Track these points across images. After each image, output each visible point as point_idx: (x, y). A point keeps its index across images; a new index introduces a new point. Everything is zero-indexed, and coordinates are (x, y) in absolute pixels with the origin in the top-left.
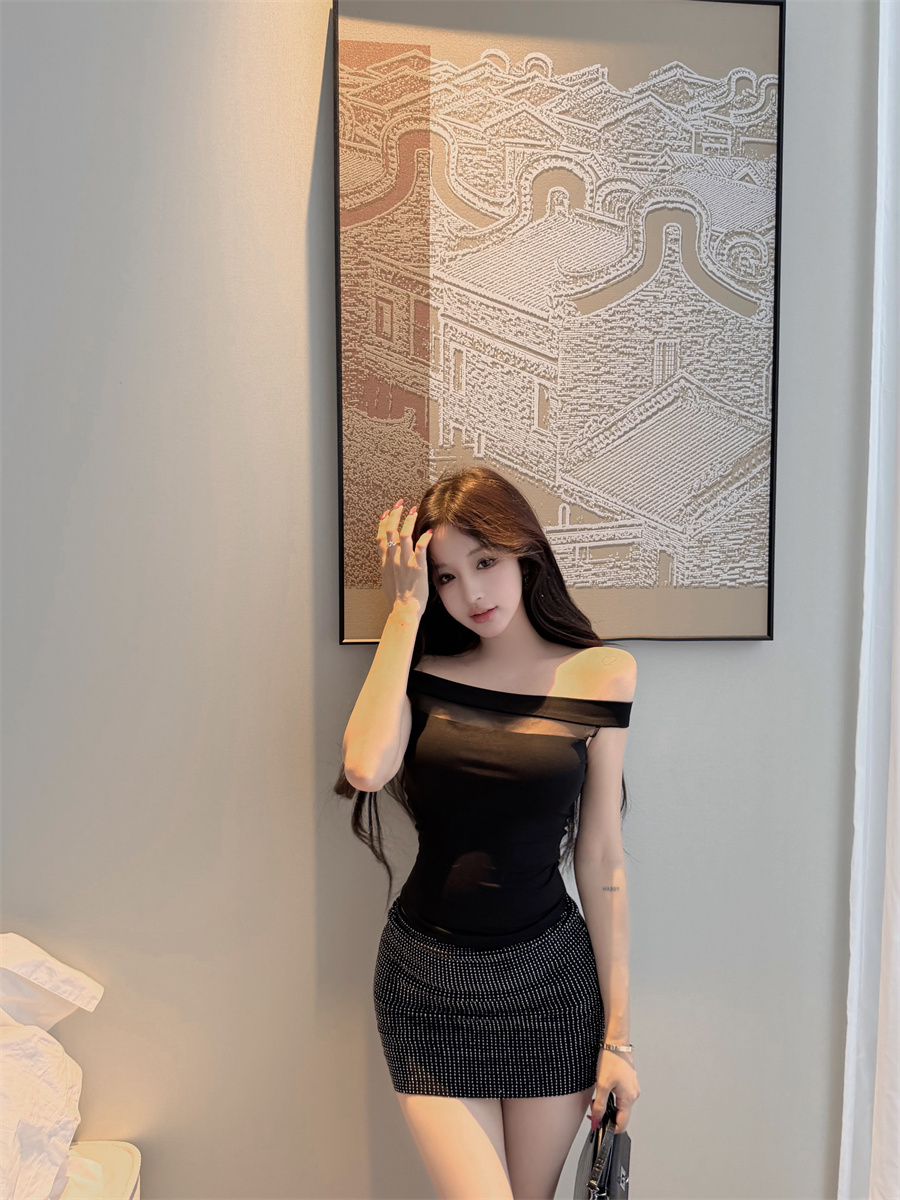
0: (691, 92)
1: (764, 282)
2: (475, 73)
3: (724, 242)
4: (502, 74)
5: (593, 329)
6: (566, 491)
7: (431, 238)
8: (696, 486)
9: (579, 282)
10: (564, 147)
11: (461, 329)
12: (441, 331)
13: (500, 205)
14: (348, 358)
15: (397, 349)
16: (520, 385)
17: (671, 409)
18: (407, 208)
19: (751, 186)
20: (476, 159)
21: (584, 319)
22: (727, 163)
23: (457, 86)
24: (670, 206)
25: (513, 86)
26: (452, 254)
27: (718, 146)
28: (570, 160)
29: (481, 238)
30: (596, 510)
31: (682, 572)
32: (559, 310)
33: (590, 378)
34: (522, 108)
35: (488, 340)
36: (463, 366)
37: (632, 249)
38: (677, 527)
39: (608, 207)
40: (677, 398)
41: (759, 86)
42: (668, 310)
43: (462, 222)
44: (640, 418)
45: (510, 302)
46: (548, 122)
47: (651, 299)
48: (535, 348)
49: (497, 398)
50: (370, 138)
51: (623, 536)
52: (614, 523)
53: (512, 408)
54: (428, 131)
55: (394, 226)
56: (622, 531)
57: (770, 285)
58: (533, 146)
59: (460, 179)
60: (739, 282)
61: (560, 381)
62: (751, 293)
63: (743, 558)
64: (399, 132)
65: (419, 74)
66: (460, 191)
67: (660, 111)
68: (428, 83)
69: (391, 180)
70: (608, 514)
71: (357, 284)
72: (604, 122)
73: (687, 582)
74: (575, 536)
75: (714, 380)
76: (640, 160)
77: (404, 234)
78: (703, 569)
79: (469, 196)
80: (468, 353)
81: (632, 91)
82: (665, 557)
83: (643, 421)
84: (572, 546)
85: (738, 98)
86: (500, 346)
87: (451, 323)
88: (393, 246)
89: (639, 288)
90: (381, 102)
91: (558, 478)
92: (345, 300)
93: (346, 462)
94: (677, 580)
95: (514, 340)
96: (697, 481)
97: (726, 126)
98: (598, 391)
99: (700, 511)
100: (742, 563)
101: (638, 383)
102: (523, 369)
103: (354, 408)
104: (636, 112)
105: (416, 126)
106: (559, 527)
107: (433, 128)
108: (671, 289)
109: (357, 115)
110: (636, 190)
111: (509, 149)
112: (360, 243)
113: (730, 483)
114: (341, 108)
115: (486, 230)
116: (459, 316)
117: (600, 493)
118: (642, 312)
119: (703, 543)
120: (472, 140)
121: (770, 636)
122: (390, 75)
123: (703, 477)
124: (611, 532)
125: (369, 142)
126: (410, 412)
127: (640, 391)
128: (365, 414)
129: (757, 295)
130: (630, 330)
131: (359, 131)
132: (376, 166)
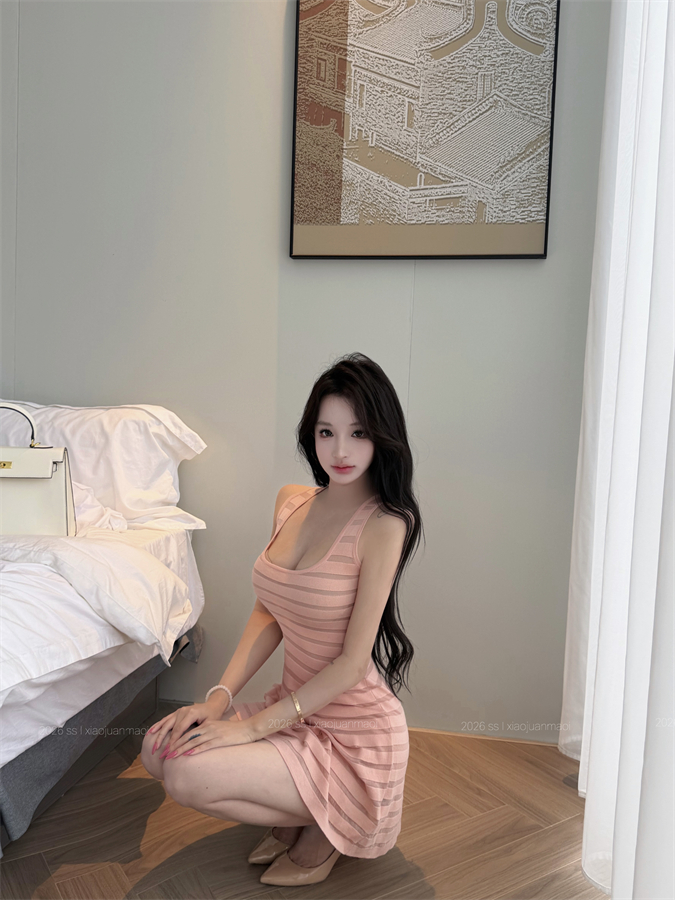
1: (548, 33)
3: (523, 10)
5: (442, 68)
6: (423, 165)
7: (349, 23)
8: (502, 161)
9: (434, 41)
11: (365, 73)
12: (353, 75)
13: (389, 0)
14: (300, 93)
15: (328, 86)
16: (397, 103)
17: (488, 113)
18: (336, 7)
21: (436, 63)
26: (361, 30)
29: (377, 21)
30: (440, 177)
31: (491, 215)
32: (421, 58)
33: (439, 97)
35: (379, 78)
36: (365, 93)
37: (466, 19)
38: (491, 187)
40: (491, 107)
42: (487, 54)
44: (468, 120)
45: (393, 56)
47: (477, 48)
48: (407, 81)
49: (383, 111)
51: (456, 192)
52: (451, 184)
53: (392, 117)
56: (455, 189)
60: (533, 34)
61: (421, 100)
62: (540, 40)
63: (530, 205)
70: (447, 179)
71: (307, 52)
73: (494, 220)
74: (426, 192)
75: (515, 95)
77: (334, 21)
78: (506, 212)
80: (367, 86)
82: (481, 205)
83: (470, 122)
84: (425, 199)
86: (386, 81)
87: (358, 69)
88: (327, 29)
89: (470, 43)
91: (418, 158)
92: (301, 61)
94: (488, 219)
95: (394, 77)
96: (503, 157)
98: (444, 104)
99: (504, 176)
100: (529, 208)
101: (468, 98)
102: (399, 93)
103: (303, 121)
106: (418, 187)
108: (490, 41)
112: (310, 29)
115: (380, 15)
116: (363, 66)
117: (443, 166)
118: (471, 57)
119: (505, 195)
121: (545, 255)
123: (507, 155)
124: (449, 190)
126: (333, 121)
127: (469, 103)
128: (308, 123)
129: (544, 41)
130: (464, 68)
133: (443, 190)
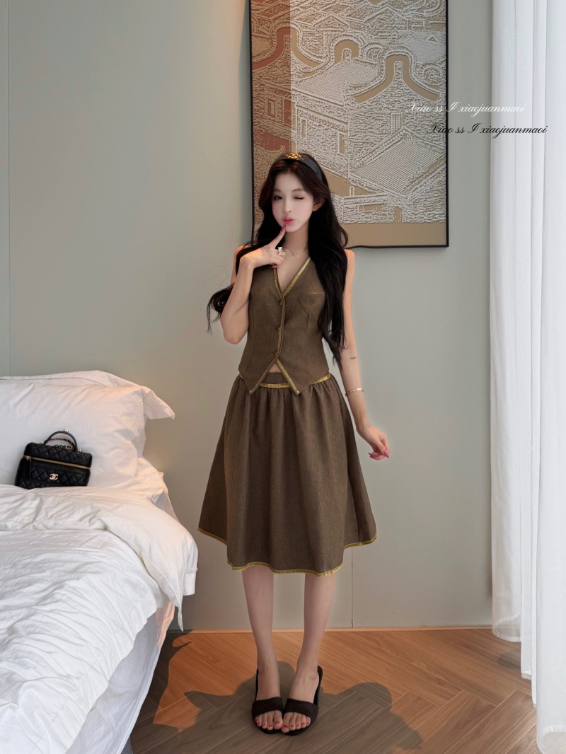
0: (405, 3)
1: (441, 85)
3: (422, 68)
5: (363, 109)
6: (353, 180)
7: (291, 73)
8: (411, 177)
9: (357, 89)
10: (349, 31)
11: (305, 111)
12: (296, 112)
13: (321, 57)
14: (256, 125)
15: (277, 120)
16: (331, 134)
17: (399, 143)
18: (280, 61)
19: (434, 42)
20: (310, 38)
21: (358, 105)
22: (423, 33)
23: (302, 7)
24: (397, 53)
25: (326, 6)
26: (301, 79)
27: (418, 26)
28: (352, 36)
29: (313, 72)
30: (367, 189)
31: (406, 216)
32: (348, 102)
33: (363, 131)
34: (330, 15)
35: (316, 116)
36: (306, 127)
37: (380, 74)
38: (404, 196)
39: (369, 55)
40: (402, 138)
42: (397, 100)
43: (305, 66)
44: (385, 148)
45: (326, 99)
46: (341, 20)
47: (389, 95)
48: (338, 118)
49: (321, 140)
50: (265, 32)
51: (379, 200)
52: (375, 195)
53: (328, 145)
54: (289, 27)
55: (276, 69)
56: (378, 198)
57: (444, 86)
58: (336, 31)
59: (303, 47)
60: (429, 86)
61: (349, 132)
62: (435, 90)
63: (434, 210)
64: (277, 29)
65: (286, 3)
66: (304, 52)
67: (392, 12)
68: (289, 7)
69: (274, 49)
70: (372, 191)
71: (260, 94)
72: (367, 18)
73: (409, 221)
74: (357, 200)
75: (419, 130)
76: (383, 34)
77: (280, 72)
78: (416, 215)
79: (308, 54)
80: (308, 121)
81: (379, 4)
82: (398, 210)
83: (386, 149)
84: (356, 205)
85: (427, 4)
86: (322, 118)
87: (300, 109)
88: (275, 77)
89: (383, 91)
90: (269, 16)
91: (349, 175)
92: (255, 101)
93: (255, 170)
94: (404, 220)
95: (328, 115)
96: (412, 175)
97: (422, 17)
98: (366, 136)
99: (414, 189)
100: (434, 212)
101: (384, 132)
102: (332, 127)
103: (258, 147)
104: (381, 13)
105: (284, 25)
106: (350, 197)
107: (292, 26)
108: (398, 90)
109: (259, 22)
110: (382, 47)
111: (324, 33)
112: (261, 77)
113: (427, 176)
114: (252, 20)
115: (315, 68)
116: (304, 106)
117: (368, 181)
118: (385, 101)
119: (416, 203)
120: (309, 30)
121: (447, 245)
122: (273, 4)
123: (415, 173)
124: (373, 199)
125: (264, 34)
127: (385, 135)
128: (263, 149)
129: (438, 91)
130: (380, 109)
131: (260, 29)
132: (267, 43)
133: (369, 199)
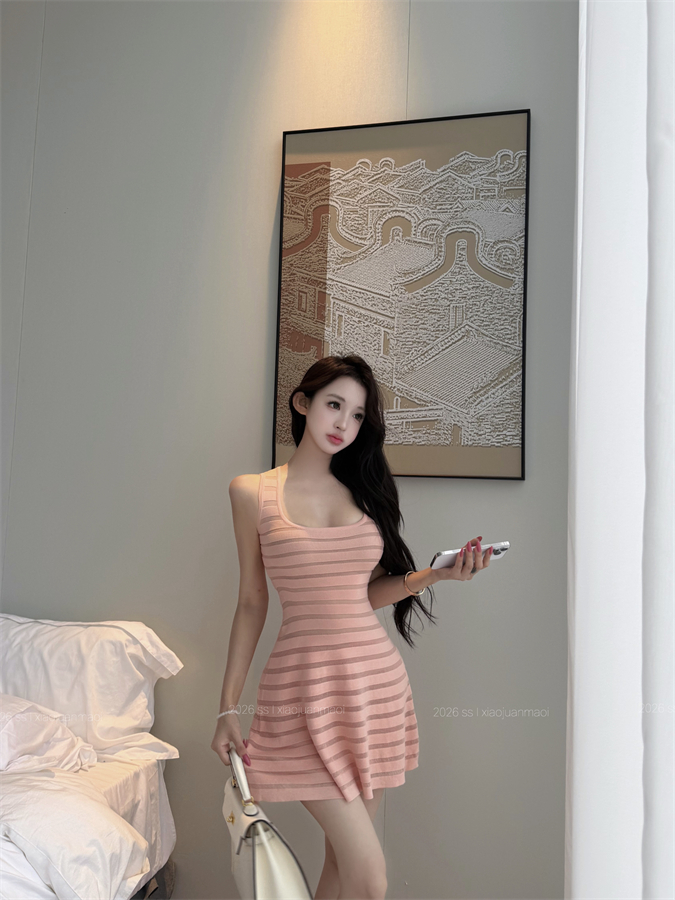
0: (473, 167)
1: (517, 268)
2: (353, 173)
3: (492, 247)
4: (368, 171)
5: (415, 301)
6: (398, 389)
7: (328, 259)
8: (475, 386)
9: (408, 276)
10: (400, 205)
11: (343, 304)
12: (332, 306)
13: (365, 239)
14: (283, 322)
15: (308, 316)
16: (374, 332)
17: (460, 342)
18: (316, 245)
19: (510, 214)
20: (353, 216)
21: (410, 295)
22: (495, 203)
23: (344, 180)
24: (461, 230)
25: (373, 176)
26: (339, 266)
27: (490, 194)
28: (403, 211)
29: (354, 257)
30: (416, 400)
32: (396, 292)
33: (413, 327)
34: (378, 187)
35: (356, 309)
36: (343, 323)
37: (437, 256)
38: (464, 411)
39: (425, 234)
40: (463, 336)
41: (514, 158)
42: (459, 288)
43: (346, 250)
44: (442, 348)
45: (370, 289)
46: (392, 193)
47: (449, 282)
48: (383, 312)
49: (360, 339)
50: (299, 211)
51: (432, 415)
52: (427, 408)
53: (369, 345)
54: (328, 205)
55: (310, 255)
56: (431, 412)
57: (522, 269)
58: (384, 206)
59: (344, 228)
60: (502, 269)
61: (396, 329)
62: (510, 274)
63: (505, 429)
64: (314, 207)
65: (325, 177)
66: (344, 234)
67: (455, 179)
68: (329, 180)
69: (309, 232)
70: (423, 403)
71: (289, 285)
72: (423, 189)
74: (403, 415)
75: (486, 325)
76: (443, 207)
77: (314, 258)
78: (480, 435)
79: (348, 236)
80: (345, 316)
81: (439, 170)
82: (456, 428)
83: (443, 350)
84: (401, 421)
85: (502, 166)
86: (363, 312)
87: (337, 302)
88: (308, 264)
89: (442, 277)
90: (305, 193)
91: (394, 383)
92: (283, 293)
93: (280, 376)
95: (371, 308)
96: (476, 383)
97: (495, 182)
98: (417, 334)
99: (478, 401)
100: (504, 432)
101: (440, 329)
102: (375, 323)
103: (285, 348)
104: (441, 182)
105: (322, 203)
106: (394, 410)
107: (331, 203)
108: (461, 276)
109: (293, 201)
110: (439, 223)
111: (370, 210)
112: (291, 265)
114: (285, 199)
115: (357, 253)
116: (341, 298)
117: (419, 391)
118: (443, 290)
119: (480, 420)
120: (351, 207)
121: (523, 478)
122: (310, 179)
123: (480, 381)
124: (424, 413)
125: (298, 214)
126: (313, 349)
127: (442, 333)
128: (290, 350)
129: (513, 275)
130: (436, 300)
131: (294, 209)
132: (302, 225)
133: (419, 413)
